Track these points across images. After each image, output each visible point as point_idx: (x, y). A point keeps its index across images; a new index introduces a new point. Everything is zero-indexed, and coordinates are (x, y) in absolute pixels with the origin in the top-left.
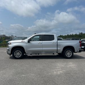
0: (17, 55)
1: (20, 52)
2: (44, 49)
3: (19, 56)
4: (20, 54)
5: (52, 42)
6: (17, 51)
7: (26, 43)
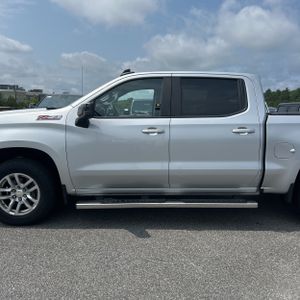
0: (16, 204)
1: (31, 185)
2: (176, 166)
3: (23, 207)
4: (34, 194)
5: (233, 126)
6: (13, 179)
7: (66, 128)
